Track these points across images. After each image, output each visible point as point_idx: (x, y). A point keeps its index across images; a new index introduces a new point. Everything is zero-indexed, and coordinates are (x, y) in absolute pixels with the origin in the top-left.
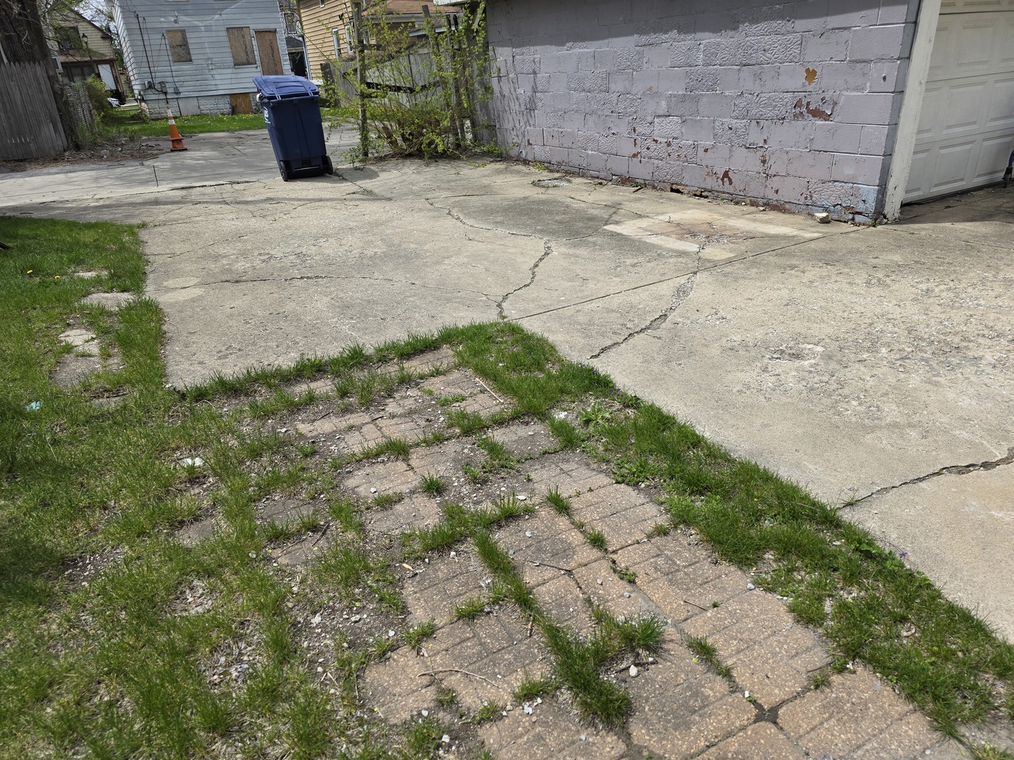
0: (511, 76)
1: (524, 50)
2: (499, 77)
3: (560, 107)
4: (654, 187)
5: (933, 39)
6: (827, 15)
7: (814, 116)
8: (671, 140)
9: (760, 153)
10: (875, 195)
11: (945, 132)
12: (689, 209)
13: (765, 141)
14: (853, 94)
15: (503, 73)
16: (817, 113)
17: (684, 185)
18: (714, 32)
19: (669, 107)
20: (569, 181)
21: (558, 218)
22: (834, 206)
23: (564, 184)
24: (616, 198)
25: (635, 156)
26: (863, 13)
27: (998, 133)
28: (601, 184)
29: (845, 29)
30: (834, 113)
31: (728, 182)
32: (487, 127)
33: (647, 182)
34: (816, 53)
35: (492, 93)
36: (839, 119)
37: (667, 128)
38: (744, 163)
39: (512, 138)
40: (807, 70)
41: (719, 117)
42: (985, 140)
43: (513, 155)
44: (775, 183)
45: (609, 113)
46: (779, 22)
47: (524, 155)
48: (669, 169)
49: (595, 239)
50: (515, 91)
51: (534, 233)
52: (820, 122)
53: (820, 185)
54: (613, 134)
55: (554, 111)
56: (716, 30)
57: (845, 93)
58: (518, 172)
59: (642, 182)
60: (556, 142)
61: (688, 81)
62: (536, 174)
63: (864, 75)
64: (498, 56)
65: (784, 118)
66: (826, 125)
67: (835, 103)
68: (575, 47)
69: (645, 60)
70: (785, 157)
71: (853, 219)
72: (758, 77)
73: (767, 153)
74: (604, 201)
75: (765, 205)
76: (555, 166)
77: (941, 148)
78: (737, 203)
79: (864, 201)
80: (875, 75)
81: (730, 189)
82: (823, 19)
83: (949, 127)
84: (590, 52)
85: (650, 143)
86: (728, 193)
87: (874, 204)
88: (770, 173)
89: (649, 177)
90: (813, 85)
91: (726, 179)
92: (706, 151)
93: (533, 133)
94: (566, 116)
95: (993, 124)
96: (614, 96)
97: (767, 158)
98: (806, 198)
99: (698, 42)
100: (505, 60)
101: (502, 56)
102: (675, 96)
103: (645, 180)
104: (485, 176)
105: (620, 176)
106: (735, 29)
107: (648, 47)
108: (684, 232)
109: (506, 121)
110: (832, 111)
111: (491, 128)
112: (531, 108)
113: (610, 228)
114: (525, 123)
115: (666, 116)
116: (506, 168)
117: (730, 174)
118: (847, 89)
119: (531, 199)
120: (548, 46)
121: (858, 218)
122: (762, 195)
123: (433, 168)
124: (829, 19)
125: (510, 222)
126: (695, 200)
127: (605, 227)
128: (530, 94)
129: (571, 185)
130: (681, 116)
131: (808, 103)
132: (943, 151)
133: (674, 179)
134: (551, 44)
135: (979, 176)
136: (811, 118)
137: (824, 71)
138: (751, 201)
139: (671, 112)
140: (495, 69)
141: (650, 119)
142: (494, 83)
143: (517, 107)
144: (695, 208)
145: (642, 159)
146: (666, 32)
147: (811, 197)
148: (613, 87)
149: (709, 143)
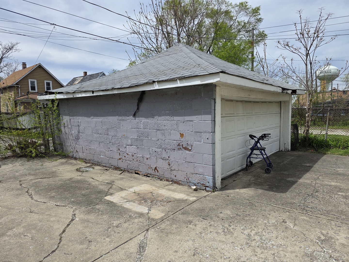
0: (69, 126)
1: (74, 117)
2: (64, 127)
3: (89, 139)
4: (128, 172)
5: (220, 126)
6: (185, 116)
7: (185, 149)
8: (133, 154)
9: (167, 161)
10: (212, 180)
11: (227, 154)
12: (143, 184)
13: (169, 157)
14: (197, 143)
15: (66, 125)
16: (186, 149)
17: (140, 171)
18: (146, 118)
19: (132, 142)
20: (93, 168)
21: (83, 192)
22: (198, 183)
23: (91, 169)
24: (112, 178)
25: (120, 159)
26: (197, 116)
27: (241, 153)
28: (107, 170)
29: (191, 121)
30: (192, 149)
31: (157, 171)
32: (59, 144)
33: (125, 169)
34: (183, 128)
35: (62, 132)
36: (194, 151)
37: (132, 150)
38: (162, 165)
39: (70, 149)
40: (180, 134)
41: (151, 147)
42: (238, 155)
43: (70, 156)
44: (175, 173)
45: (109, 143)
46: (168, 117)
47: (75, 156)
48: (134, 165)
49: (99, 206)
50: (71, 132)
51: (69, 204)
52: (188, 152)
53: (191, 175)
54: (111, 150)
55: (87, 140)
56: (147, 117)
57: (195, 142)
58: (71, 164)
59: (124, 169)
60: (88, 152)
61: (138, 134)
62: (79, 164)
63: (200, 137)
64: (64, 119)
65: (174, 149)
66: (190, 153)
67: (192, 146)
68: (94, 119)
69: (121, 125)
70: (176, 163)
71: (205, 189)
72: (163, 134)
73: (170, 161)
74: (107, 180)
75: (172, 181)
76: (88, 161)
77: (227, 159)
78: (161, 180)
79: (208, 182)
80: (204, 137)
81: (158, 174)
82: (183, 117)
83: (228, 152)
84: (100, 121)
85: (125, 154)
86: (157, 176)
87: (212, 184)
88: (172, 169)
89: (126, 167)
90: (183, 139)
91: (156, 170)
92: (147, 159)
93: (78, 147)
94: (92, 142)
95: (239, 150)
96: (110, 137)
97: (170, 163)
98: (187, 179)
99: (141, 121)
100: (67, 121)
101: (65, 119)
102: (134, 138)
103: (124, 168)
104: (55, 166)
105: (114, 166)
106: (153, 118)
107: (122, 121)
108: (141, 199)
109: (67, 143)
110: (191, 148)
111: (61, 144)
112: (77, 138)
113: (108, 198)
114: (75, 144)
115: (131, 145)
116: (66, 162)
117: (157, 168)
118: (195, 141)
119: (73, 180)
120: (84, 117)
121: (207, 189)
122: (170, 177)
123: (31, 162)
124: (185, 117)
125: (59, 196)
126: (145, 178)
127: (105, 198)
128: (77, 133)
129: (94, 170)
130: (137, 146)
131: (182, 145)
132: (228, 160)
133: (136, 169)
134: (85, 116)
135: (239, 167)
136: (184, 150)
137: (186, 134)
138: (166, 179)
139: (133, 144)
140: (62, 124)
141: (125, 146)
142: (62, 128)
143: (72, 138)
144: (145, 183)
145: (123, 160)
146: (128, 116)
147: (189, 179)
148: (110, 133)
149: (148, 156)
